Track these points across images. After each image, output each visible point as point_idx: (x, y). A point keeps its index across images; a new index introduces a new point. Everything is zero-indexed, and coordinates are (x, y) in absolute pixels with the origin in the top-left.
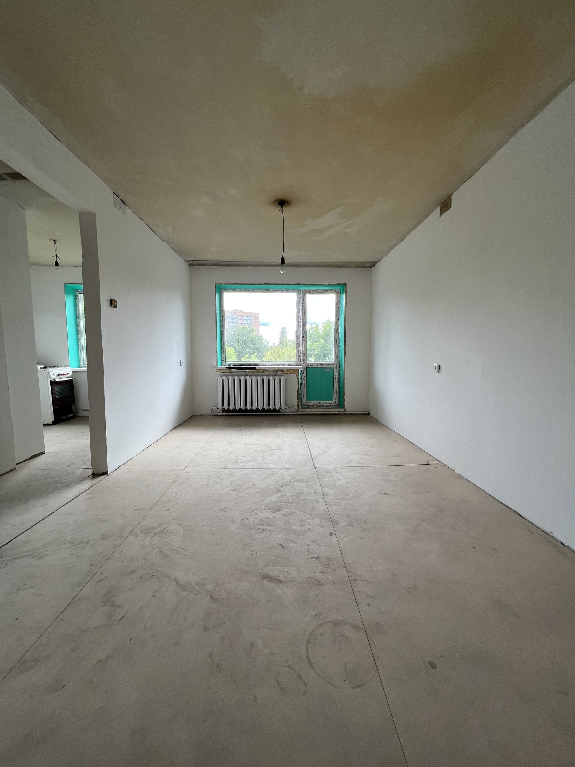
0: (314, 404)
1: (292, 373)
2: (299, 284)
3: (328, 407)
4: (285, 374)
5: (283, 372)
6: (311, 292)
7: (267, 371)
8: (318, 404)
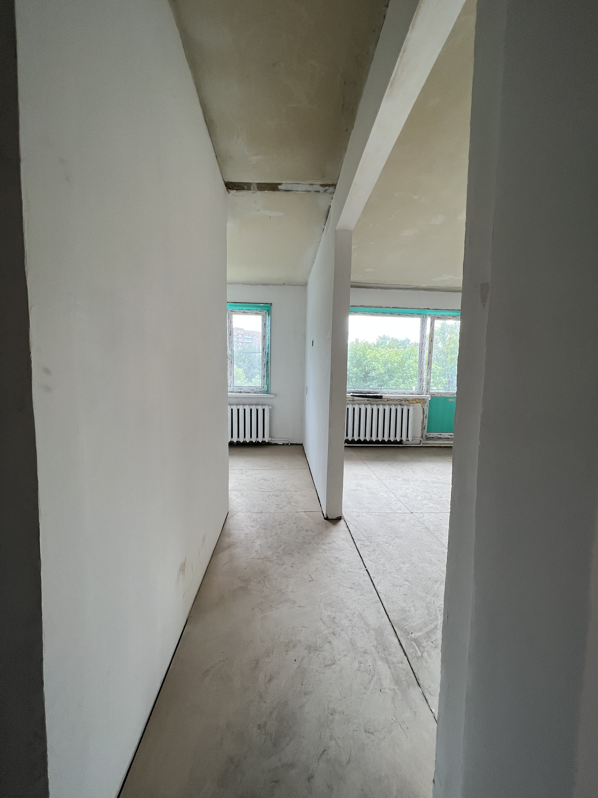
0: (434, 435)
1: (417, 403)
2: (428, 309)
3: (448, 438)
4: (410, 403)
5: (408, 401)
6: (439, 318)
7: (392, 400)
8: (439, 436)
